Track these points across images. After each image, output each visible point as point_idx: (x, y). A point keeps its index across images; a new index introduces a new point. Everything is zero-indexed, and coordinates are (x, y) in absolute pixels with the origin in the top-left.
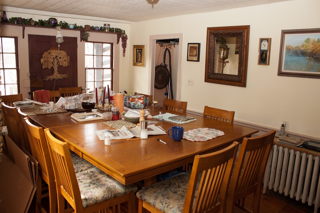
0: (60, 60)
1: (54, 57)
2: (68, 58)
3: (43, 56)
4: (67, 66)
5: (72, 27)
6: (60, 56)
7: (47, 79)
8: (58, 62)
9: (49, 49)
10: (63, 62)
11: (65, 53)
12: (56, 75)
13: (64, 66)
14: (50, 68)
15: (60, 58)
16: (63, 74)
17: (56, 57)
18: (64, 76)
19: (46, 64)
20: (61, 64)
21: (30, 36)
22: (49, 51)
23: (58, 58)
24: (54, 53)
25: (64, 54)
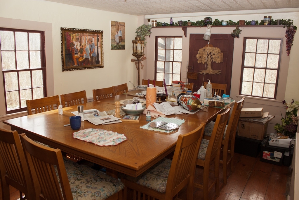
0: (213, 56)
1: (209, 53)
2: (221, 55)
3: (199, 52)
4: (219, 62)
5: (224, 23)
6: (214, 52)
7: (201, 73)
8: (212, 58)
9: (205, 46)
10: (217, 58)
11: (219, 49)
12: (210, 71)
13: (217, 62)
14: (203, 63)
15: (214, 54)
16: (216, 70)
17: (210, 53)
18: (217, 72)
19: (200, 59)
20: (214, 61)
21: (191, 35)
22: (204, 48)
23: (212, 54)
24: (209, 49)
25: (217, 50)
